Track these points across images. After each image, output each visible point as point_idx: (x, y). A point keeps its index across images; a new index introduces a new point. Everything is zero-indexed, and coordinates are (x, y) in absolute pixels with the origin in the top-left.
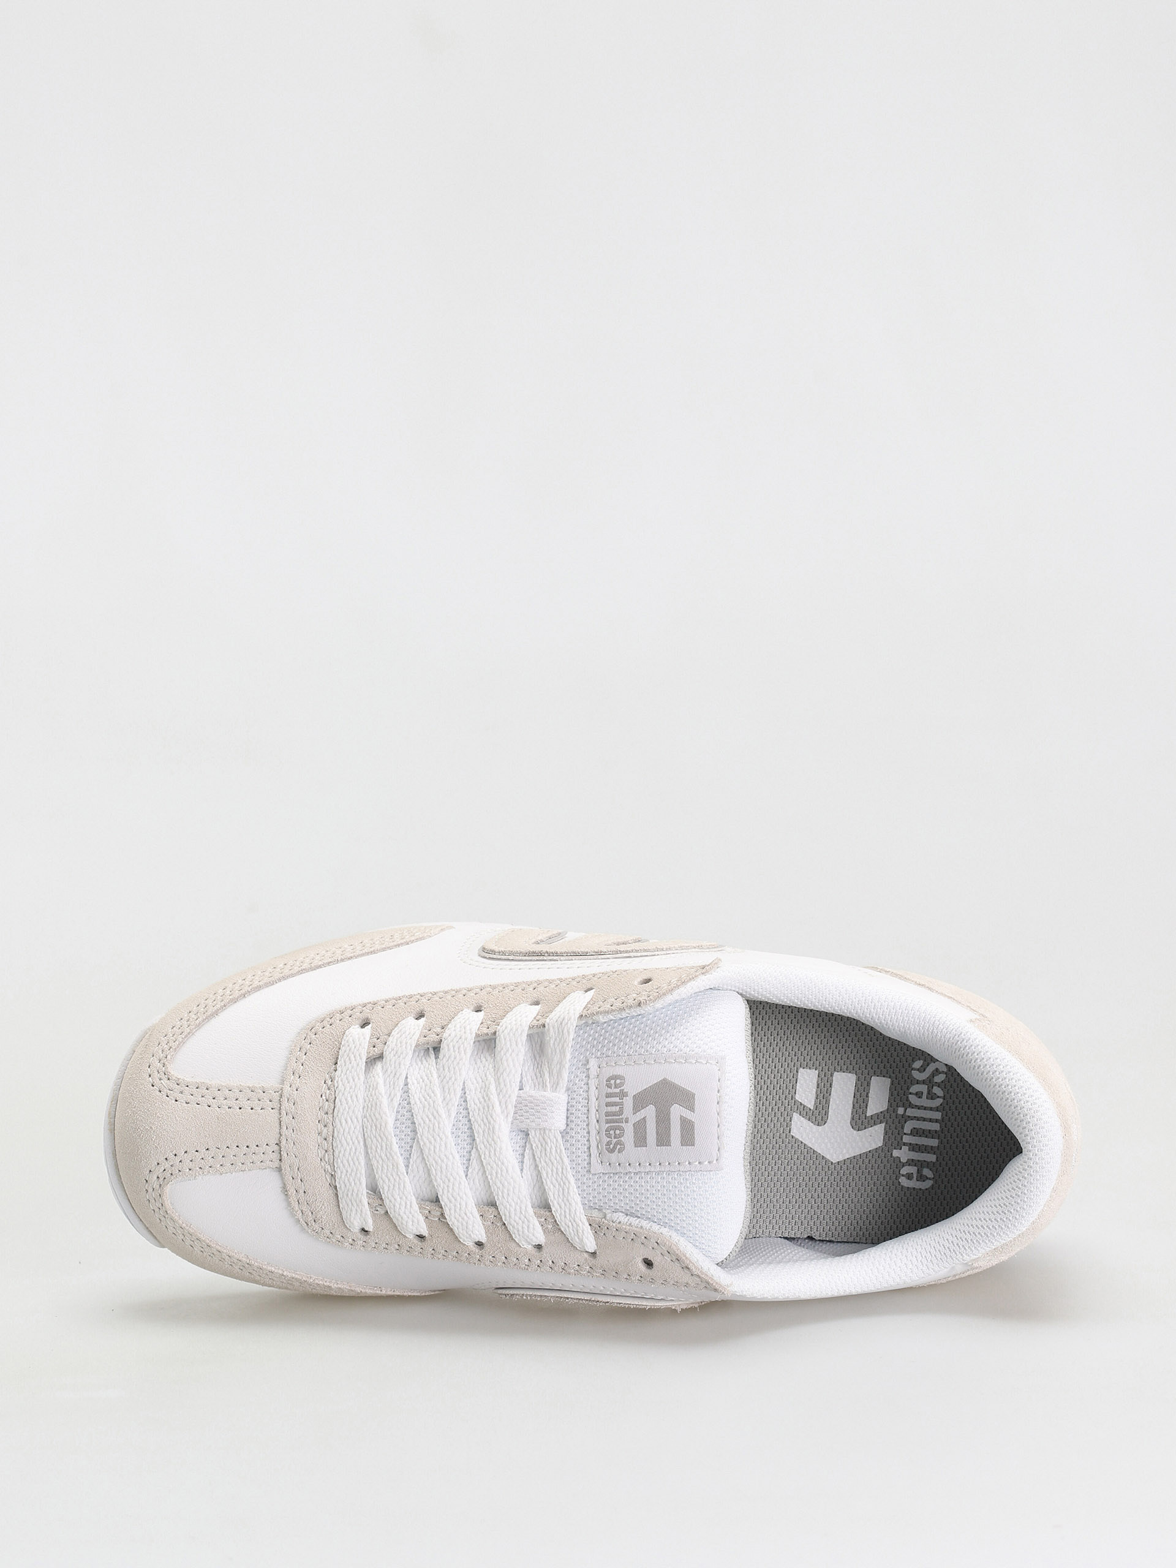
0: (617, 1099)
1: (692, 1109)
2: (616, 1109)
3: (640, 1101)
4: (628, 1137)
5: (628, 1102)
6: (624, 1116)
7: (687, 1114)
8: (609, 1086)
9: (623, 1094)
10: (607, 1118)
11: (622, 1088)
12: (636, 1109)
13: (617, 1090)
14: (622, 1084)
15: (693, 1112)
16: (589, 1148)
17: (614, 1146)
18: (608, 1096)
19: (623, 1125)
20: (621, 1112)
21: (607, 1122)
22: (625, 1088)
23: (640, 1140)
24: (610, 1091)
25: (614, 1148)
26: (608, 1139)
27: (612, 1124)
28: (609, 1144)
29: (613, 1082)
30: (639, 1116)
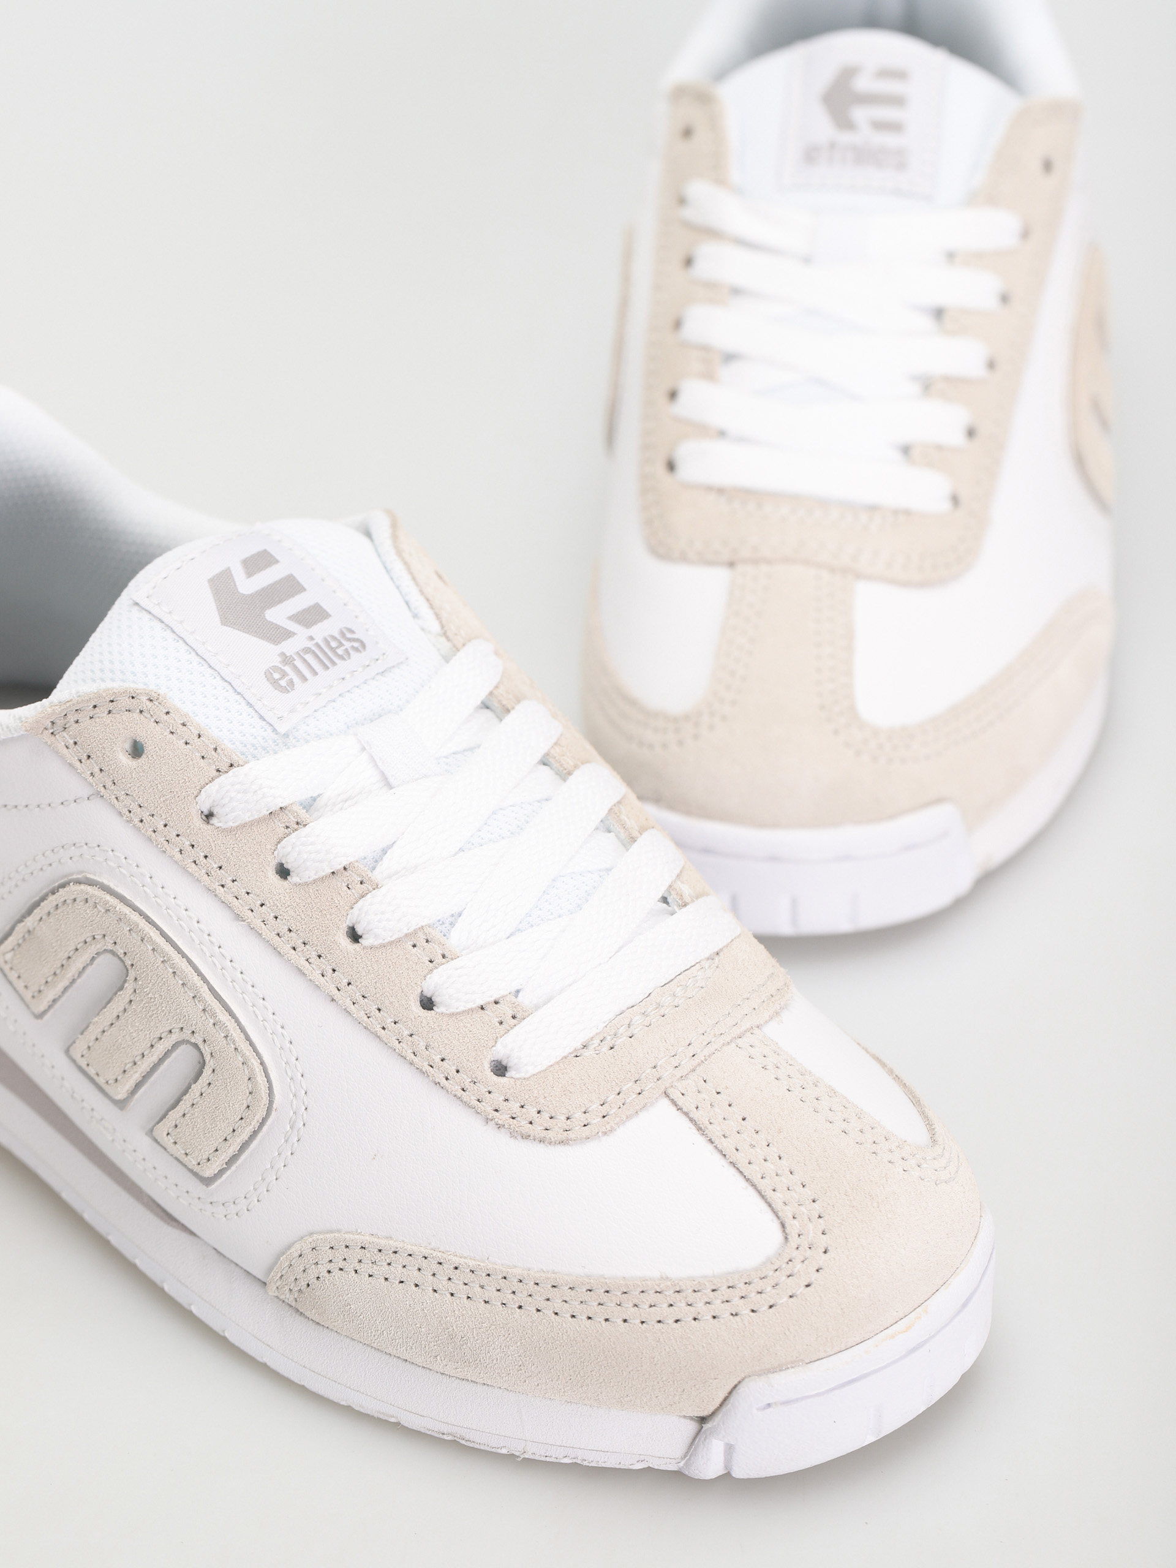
0: (298, 663)
1: (227, 570)
2: (309, 657)
3: (275, 634)
5: (290, 647)
6: (310, 644)
7: (239, 574)
8: (291, 683)
9: (286, 659)
10: (329, 666)
11: (280, 666)
12: (288, 634)
13: (287, 669)
14: (276, 669)
15: (229, 568)
16: (382, 674)
17: (351, 643)
18: (303, 678)
19: (319, 641)
20: (307, 650)
21: (334, 663)
22: (277, 661)
24: (296, 680)
25: (351, 640)
26: (352, 652)
27: (332, 656)
28: (357, 650)
29: (283, 683)
30: (292, 626)
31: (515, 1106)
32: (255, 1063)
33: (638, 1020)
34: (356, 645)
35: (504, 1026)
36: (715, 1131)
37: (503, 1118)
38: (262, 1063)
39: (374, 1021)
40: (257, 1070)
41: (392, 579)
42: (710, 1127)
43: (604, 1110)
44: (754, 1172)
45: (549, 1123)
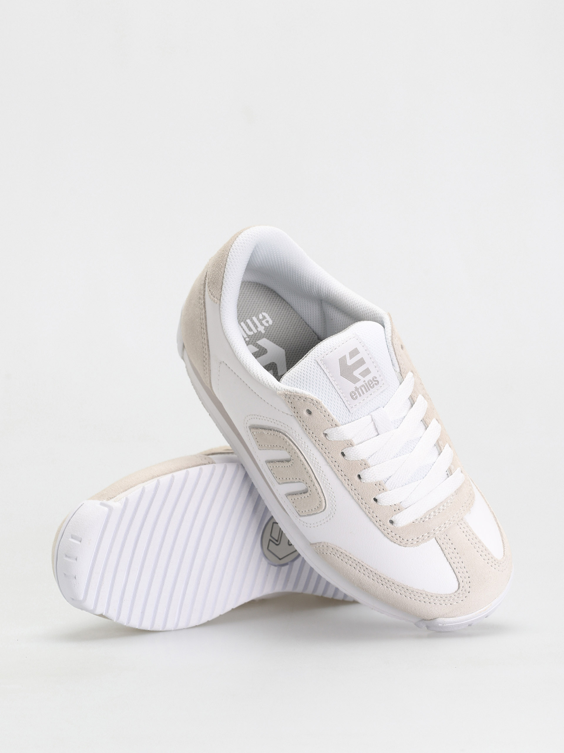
0: (360, 390)
1: (345, 356)
2: (363, 388)
3: (355, 380)
4: (369, 377)
5: (358, 385)
6: (364, 383)
7: (348, 358)
8: (357, 397)
9: (356, 389)
10: (368, 391)
11: (355, 391)
12: (358, 380)
13: (356, 392)
14: (353, 392)
15: (345, 355)
16: (382, 392)
17: (375, 382)
18: (360, 395)
19: (366, 382)
20: (363, 386)
21: (369, 390)
22: (354, 390)
23: (367, 372)
24: (358, 396)
25: (375, 381)
26: (375, 385)
27: (369, 387)
28: (376, 384)
29: (354, 397)
30: (360, 377)
31: (393, 534)
32: (323, 499)
33: (432, 513)
34: (376, 382)
35: (396, 512)
36: (446, 552)
37: (389, 536)
38: (325, 499)
39: (360, 501)
40: (323, 501)
41: (389, 352)
42: (445, 550)
43: (417, 540)
44: (454, 566)
45: (402, 541)
